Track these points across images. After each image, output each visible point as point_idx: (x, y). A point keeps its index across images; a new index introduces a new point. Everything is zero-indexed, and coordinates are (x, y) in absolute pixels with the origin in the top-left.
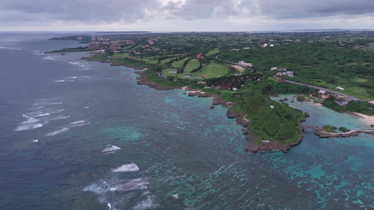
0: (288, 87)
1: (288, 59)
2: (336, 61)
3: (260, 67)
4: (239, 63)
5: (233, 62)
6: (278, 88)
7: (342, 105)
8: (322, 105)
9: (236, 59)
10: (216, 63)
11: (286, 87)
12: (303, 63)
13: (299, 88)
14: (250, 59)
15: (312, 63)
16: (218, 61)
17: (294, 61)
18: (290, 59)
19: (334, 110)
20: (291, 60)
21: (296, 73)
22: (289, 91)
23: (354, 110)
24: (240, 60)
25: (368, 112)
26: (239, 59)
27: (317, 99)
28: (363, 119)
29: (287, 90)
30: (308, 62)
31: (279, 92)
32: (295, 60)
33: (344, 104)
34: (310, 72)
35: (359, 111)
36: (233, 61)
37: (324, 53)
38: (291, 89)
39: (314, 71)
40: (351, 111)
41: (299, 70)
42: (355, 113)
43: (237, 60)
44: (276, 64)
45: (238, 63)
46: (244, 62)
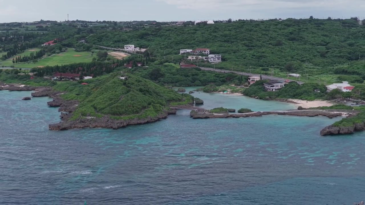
0: (197, 75)
1: (221, 35)
2: (323, 45)
3: (160, 50)
4: (125, 48)
5: (112, 47)
6: (175, 76)
7: (274, 90)
8: (243, 95)
9: (119, 41)
10: (77, 51)
11: (193, 75)
12: (250, 43)
13: (218, 77)
14: (149, 40)
15: (270, 44)
16: (82, 47)
17: (233, 40)
18: (226, 36)
19: (257, 98)
20: (227, 38)
21: (225, 57)
22: (197, 82)
23: (289, 95)
24: (128, 43)
25: (309, 95)
26: (126, 41)
27: (239, 88)
28: (296, 104)
29: (194, 81)
30: (260, 43)
31: (176, 82)
32: (236, 38)
33: (277, 88)
34: (255, 55)
35: (296, 95)
36: (112, 45)
37: (304, 31)
38: (202, 79)
39: (263, 52)
40: (285, 96)
41: (234, 53)
42: (290, 100)
43: (120, 44)
44: (193, 45)
45: (123, 48)
46: (133, 46)
